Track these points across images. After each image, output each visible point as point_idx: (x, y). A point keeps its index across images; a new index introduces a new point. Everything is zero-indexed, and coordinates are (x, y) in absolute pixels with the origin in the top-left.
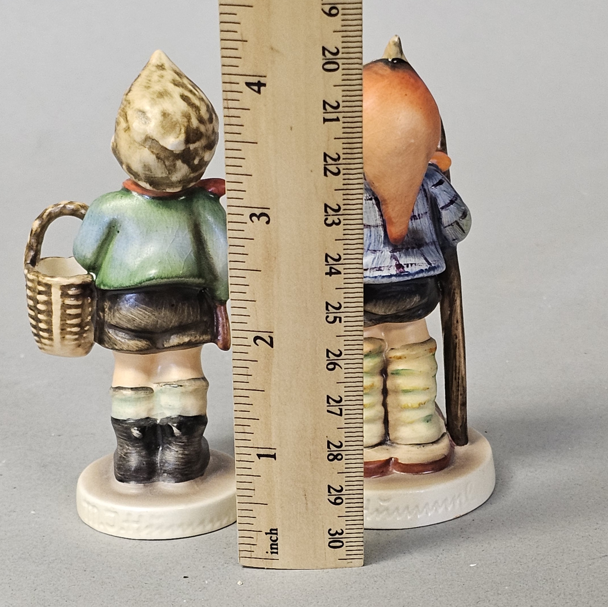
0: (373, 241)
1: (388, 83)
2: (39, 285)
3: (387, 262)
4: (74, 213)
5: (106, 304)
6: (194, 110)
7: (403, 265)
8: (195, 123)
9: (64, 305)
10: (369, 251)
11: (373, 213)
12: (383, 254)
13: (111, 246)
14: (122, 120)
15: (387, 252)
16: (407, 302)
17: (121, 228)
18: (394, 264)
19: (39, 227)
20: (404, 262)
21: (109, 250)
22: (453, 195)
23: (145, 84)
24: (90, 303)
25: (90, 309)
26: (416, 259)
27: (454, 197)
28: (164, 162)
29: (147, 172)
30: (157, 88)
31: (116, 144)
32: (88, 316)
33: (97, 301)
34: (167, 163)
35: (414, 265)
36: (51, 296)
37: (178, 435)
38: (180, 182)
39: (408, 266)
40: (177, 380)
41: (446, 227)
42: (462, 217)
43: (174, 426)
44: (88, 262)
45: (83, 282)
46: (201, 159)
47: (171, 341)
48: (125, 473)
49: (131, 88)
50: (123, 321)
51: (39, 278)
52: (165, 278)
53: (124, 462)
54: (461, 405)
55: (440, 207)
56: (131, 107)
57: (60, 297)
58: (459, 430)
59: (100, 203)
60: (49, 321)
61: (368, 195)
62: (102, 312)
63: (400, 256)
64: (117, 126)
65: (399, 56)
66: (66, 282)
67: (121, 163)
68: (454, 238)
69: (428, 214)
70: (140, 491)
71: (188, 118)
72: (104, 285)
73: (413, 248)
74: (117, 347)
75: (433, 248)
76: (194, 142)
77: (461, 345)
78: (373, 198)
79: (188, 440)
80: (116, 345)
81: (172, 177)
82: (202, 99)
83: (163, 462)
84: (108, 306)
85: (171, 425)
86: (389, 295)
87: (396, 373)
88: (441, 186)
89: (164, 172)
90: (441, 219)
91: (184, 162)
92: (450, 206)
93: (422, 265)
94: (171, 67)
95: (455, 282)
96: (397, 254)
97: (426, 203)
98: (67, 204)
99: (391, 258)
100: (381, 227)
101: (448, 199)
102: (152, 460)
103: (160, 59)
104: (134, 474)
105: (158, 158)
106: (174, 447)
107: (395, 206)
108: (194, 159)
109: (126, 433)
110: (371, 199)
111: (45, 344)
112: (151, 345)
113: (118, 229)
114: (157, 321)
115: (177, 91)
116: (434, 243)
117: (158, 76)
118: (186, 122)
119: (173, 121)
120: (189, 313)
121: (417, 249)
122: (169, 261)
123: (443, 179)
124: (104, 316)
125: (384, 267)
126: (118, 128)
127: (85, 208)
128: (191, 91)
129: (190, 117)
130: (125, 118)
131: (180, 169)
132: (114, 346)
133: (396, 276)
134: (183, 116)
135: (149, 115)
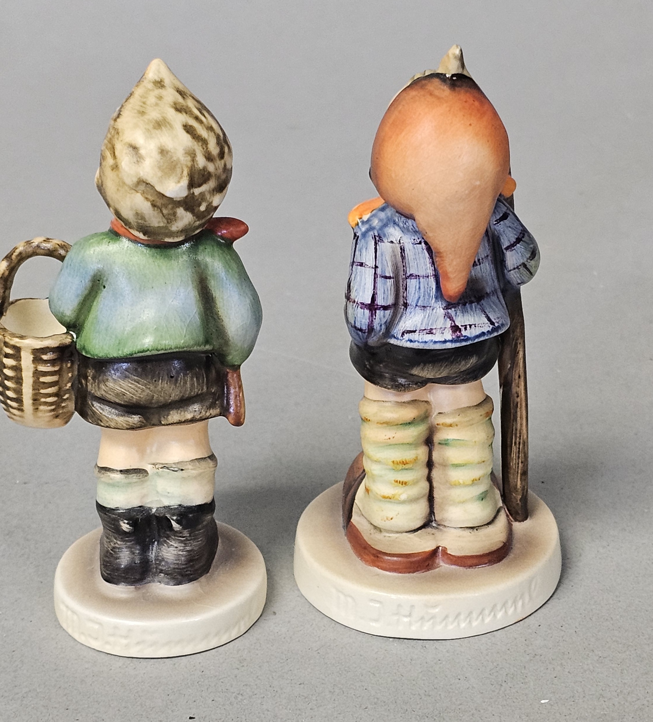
0: (423, 295)
1: (448, 109)
2: (7, 347)
3: (440, 322)
4: (51, 253)
5: (89, 371)
6: (200, 144)
7: (460, 327)
8: (201, 162)
9: (37, 372)
10: (417, 308)
11: (422, 260)
12: (435, 311)
13: (95, 303)
14: (108, 154)
15: (439, 310)
16: (462, 364)
17: (108, 283)
18: (449, 326)
19: (7, 270)
20: (461, 322)
21: (93, 307)
22: (520, 231)
23: (138, 108)
24: (69, 368)
25: (70, 375)
26: (476, 319)
27: (521, 233)
28: (161, 211)
29: (140, 221)
30: (154, 114)
31: (102, 182)
32: (67, 383)
33: (79, 366)
34: (165, 212)
35: (473, 326)
36: (21, 361)
37: (178, 529)
38: (182, 231)
39: (466, 329)
40: (177, 462)
41: (511, 270)
42: (530, 257)
43: (173, 520)
44: (68, 319)
45: (60, 344)
46: (209, 205)
47: (169, 417)
48: (112, 573)
49: (120, 111)
50: (110, 395)
51: (6, 338)
52: (162, 349)
53: (112, 559)
54: (522, 475)
55: (504, 247)
56: (120, 139)
57: (31, 362)
58: (518, 504)
59: (82, 249)
60: (18, 389)
61: (416, 238)
62: (84, 379)
63: (456, 313)
64: (102, 161)
65: (460, 71)
66: (39, 344)
67: (109, 205)
68: (519, 282)
69: (489, 258)
70: (131, 595)
71: (192, 155)
72: (86, 352)
73: (471, 302)
74: (102, 424)
75: (494, 298)
76: (200, 186)
77: (524, 404)
78: (423, 241)
79: (190, 534)
80: (101, 421)
81: (171, 227)
82: (210, 129)
83: (160, 560)
84: (92, 374)
85: (169, 517)
86: (441, 357)
87: (445, 443)
88: (505, 221)
89: (161, 220)
90: (505, 261)
91: (186, 209)
92: (516, 245)
93: (483, 325)
94: (172, 82)
95: (518, 330)
96: (452, 312)
97: (486, 245)
98: (41, 242)
99: (445, 317)
100: (432, 277)
101: (514, 237)
102: (145, 557)
103: (159, 72)
104: (123, 575)
105: (154, 205)
106: (173, 542)
107: (452, 260)
108: (200, 205)
109: (114, 525)
110: (420, 243)
111: (14, 415)
112: (145, 422)
113: (104, 284)
114: (153, 396)
115: (180, 119)
116: (494, 292)
117: (156, 97)
118: (190, 162)
119: (172, 160)
120: (192, 385)
121: (476, 303)
122: (167, 329)
123: (508, 212)
124: (86, 385)
125: (436, 329)
126: (104, 164)
127: (64, 247)
128: (197, 118)
129: (195, 154)
130: (112, 153)
131: (182, 218)
132: (99, 422)
133: (451, 341)
134: (186, 153)
135: (142, 152)
